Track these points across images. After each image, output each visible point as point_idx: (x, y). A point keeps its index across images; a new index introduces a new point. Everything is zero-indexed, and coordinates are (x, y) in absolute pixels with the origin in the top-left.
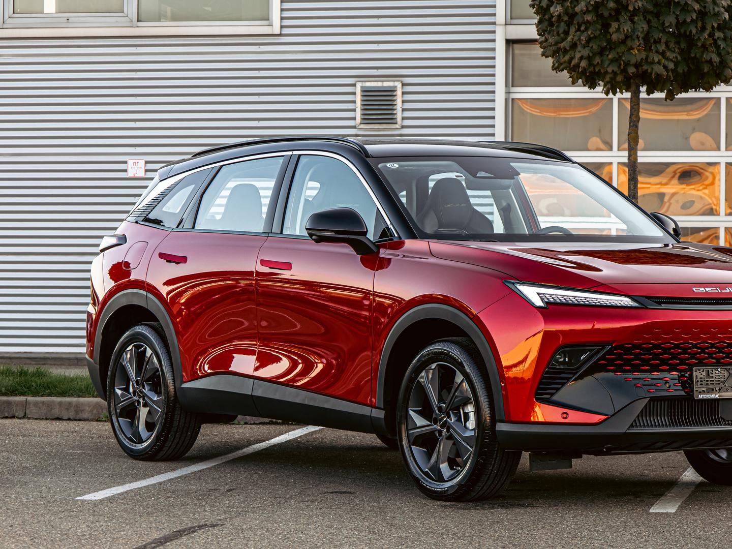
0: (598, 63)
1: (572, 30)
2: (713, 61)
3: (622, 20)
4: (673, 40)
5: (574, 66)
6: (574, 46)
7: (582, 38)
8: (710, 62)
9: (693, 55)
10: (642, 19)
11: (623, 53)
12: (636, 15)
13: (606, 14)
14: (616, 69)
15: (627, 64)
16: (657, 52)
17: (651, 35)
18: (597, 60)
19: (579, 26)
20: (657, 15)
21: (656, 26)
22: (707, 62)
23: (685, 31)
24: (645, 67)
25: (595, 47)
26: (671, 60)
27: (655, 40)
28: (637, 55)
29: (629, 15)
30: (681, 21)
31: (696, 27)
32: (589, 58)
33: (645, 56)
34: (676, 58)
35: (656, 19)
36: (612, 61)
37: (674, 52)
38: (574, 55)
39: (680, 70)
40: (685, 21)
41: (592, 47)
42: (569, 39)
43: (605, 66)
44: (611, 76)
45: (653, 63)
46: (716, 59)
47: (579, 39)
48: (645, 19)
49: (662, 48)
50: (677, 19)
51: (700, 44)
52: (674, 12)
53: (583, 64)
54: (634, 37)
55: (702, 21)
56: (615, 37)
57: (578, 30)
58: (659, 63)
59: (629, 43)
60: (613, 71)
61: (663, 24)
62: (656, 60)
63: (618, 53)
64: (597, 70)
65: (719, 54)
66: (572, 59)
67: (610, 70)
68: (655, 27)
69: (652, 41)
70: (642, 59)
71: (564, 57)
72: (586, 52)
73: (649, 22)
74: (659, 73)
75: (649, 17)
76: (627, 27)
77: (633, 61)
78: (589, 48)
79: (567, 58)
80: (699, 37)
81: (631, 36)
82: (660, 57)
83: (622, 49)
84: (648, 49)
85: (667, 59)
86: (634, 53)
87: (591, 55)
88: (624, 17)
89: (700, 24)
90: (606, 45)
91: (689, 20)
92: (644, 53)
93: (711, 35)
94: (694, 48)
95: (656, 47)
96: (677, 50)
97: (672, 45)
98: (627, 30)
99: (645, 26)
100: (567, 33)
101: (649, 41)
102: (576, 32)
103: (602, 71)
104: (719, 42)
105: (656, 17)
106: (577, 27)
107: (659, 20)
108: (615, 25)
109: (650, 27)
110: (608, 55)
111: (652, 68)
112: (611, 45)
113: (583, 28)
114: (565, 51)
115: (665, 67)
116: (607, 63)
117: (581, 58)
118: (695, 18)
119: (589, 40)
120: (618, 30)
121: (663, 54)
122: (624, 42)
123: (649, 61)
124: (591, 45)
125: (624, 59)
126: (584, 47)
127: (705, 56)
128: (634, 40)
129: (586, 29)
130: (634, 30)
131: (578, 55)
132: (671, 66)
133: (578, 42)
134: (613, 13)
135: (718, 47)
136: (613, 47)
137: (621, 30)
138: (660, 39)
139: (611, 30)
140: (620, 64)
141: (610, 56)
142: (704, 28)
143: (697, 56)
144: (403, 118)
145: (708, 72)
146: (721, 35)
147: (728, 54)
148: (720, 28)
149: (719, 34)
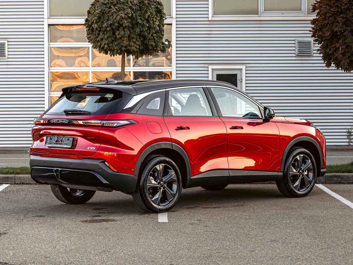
0: (111, 46)
1: (101, 33)
2: (153, 45)
3: (120, 30)
4: (138, 37)
5: (102, 47)
6: (102, 39)
7: (105, 37)
8: (152, 45)
9: (145, 43)
10: (127, 29)
11: (120, 42)
12: (125, 28)
13: (114, 28)
14: (118, 48)
15: (122, 46)
16: (133, 42)
17: (130, 35)
18: (111, 45)
19: (104, 32)
20: (133, 28)
21: (132, 32)
22: (150, 45)
23: (143, 34)
24: (128, 48)
25: (110, 40)
26: (138, 45)
27: (132, 37)
28: (125, 43)
29: (123, 28)
30: (142, 30)
31: (147, 33)
32: (108, 44)
33: (128, 43)
34: (140, 44)
35: (132, 30)
36: (116, 45)
37: (139, 42)
38: (102, 43)
39: (141, 48)
40: (143, 30)
41: (109, 40)
42: (100, 37)
43: (114, 47)
44: (116, 51)
45: (131, 46)
46: (154, 44)
47: (104, 37)
48: (128, 30)
49: (134, 40)
50: (140, 30)
51: (148, 39)
52: (139, 27)
53: (106, 46)
54: (125, 36)
55: (149, 30)
56: (118, 37)
57: (104, 33)
58: (134, 46)
59: (123, 39)
60: (117, 49)
61: (135, 31)
62: (133, 45)
63: (118, 42)
64: (111, 49)
65: (155, 42)
66: (101, 44)
67: (116, 48)
68: (132, 33)
69: (131, 38)
70: (127, 45)
72: (107, 42)
73: (130, 31)
74: (134, 50)
75: (130, 29)
76: (122, 33)
77: (124, 45)
78: (108, 40)
79: (99, 44)
80: (148, 36)
81: (124, 36)
82: (134, 44)
83: (120, 41)
84: (130, 40)
85: (136, 44)
86: (124, 42)
87: (109, 43)
88: (121, 29)
89: (148, 32)
90: (114, 39)
91: (144, 30)
92: (128, 42)
93: (152, 35)
94: (146, 40)
95: (132, 40)
96: (140, 41)
97: (138, 39)
98: (123, 34)
99: (129, 33)
100: (99, 34)
101: (130, 38)
102: (103, 34)
103: (113, 49)
104: (155, 38)
105: (132, 29)
106: (103, 32)
107: (133, 30)
108: (118, 32)
109: (130, 32)
110: (114, 43)
111: (131, 48)
112: (116, 39)
113: (105, 33)
114: (98, 41)
115: (136, 47)
116: (114, 46)
117: (105, 44)
118: (147, 29)
119: (108, 37)
120: (119, 34)
121: (135, 42)
122: (121, 38)
123: (130, 45)
124: (108, 39)
125: (121, 44)
126: (106, 40)
127: (150, 43)
128: (125, 37)
129: (107, 33)
130: (124, 34)
131: (104, 43)
132: (138, 47)
133: (104, 38)
134: (117, 28)
135: (154, 40)
136: (117, 40)
137: (120, 34)
138: (134, 37)
139: (116, 34)
140: (119, 46)
141: (115, 44)
142: (150, 33)
143: (147, 43)
144: (8, 55)
145: (151, 49)
146: (156, 35)
147: (158, 42)
148: (156, 33)
149: (155, 35)
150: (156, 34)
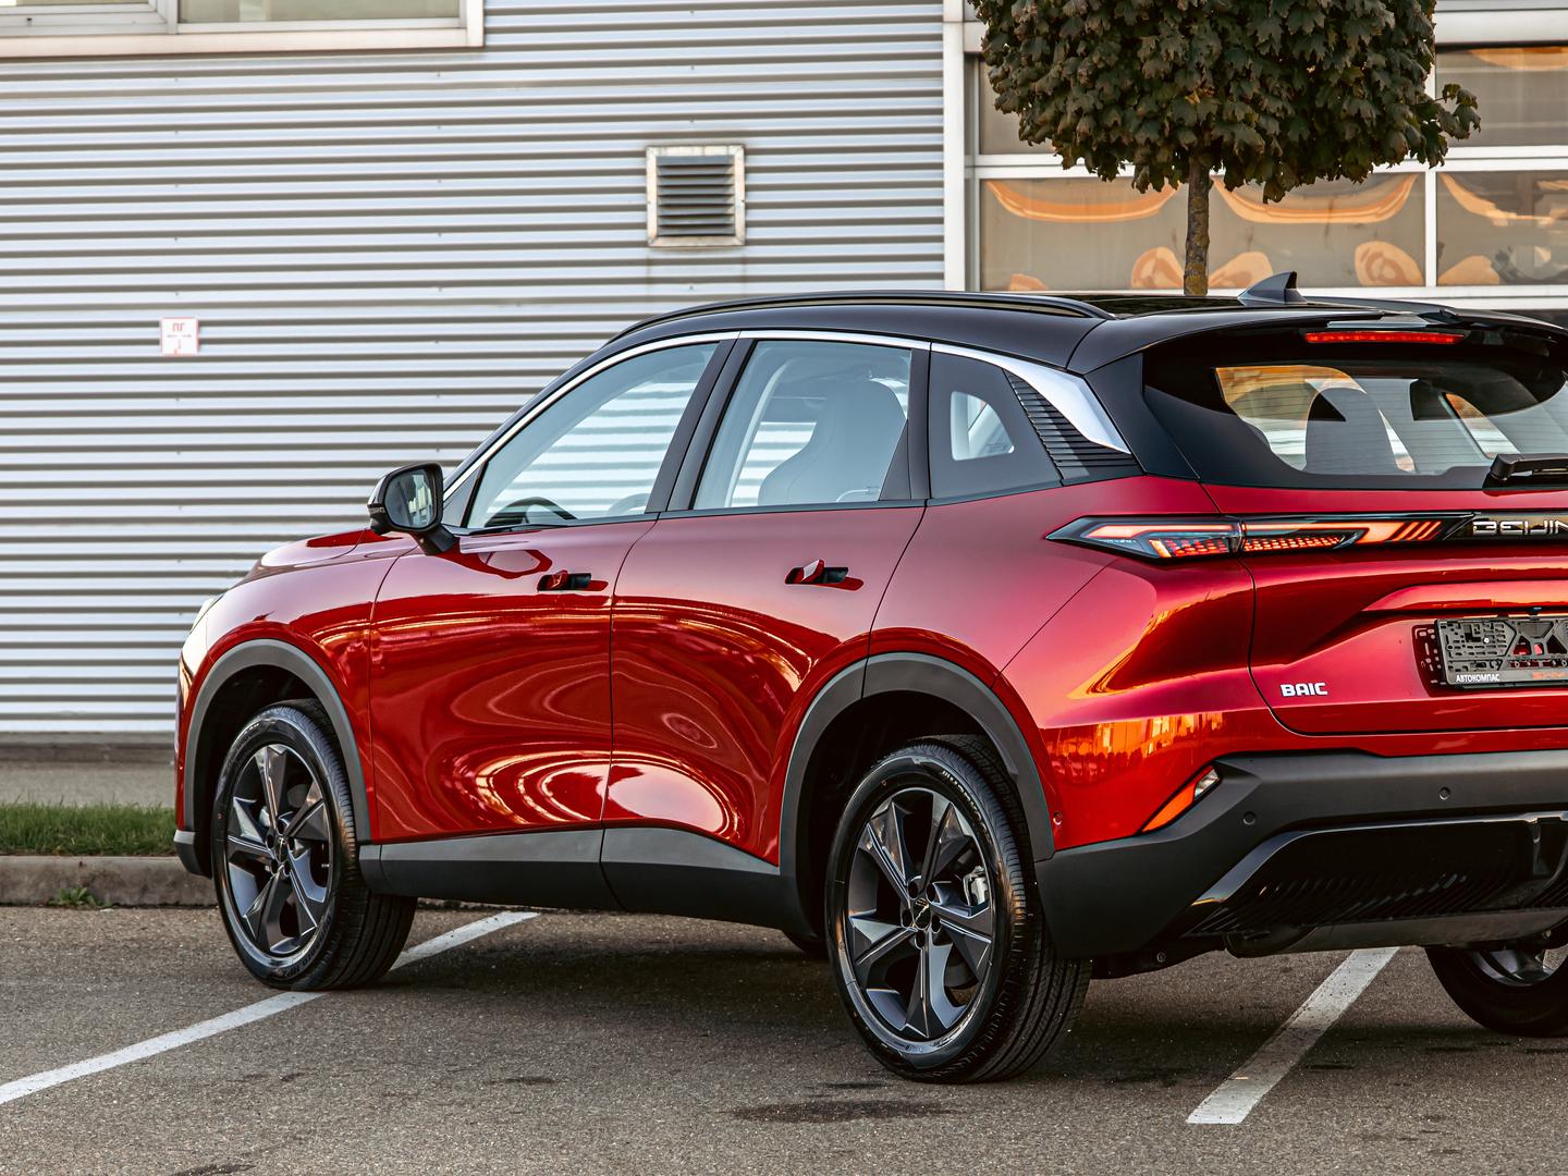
0: (1116, 123)
1: (1059, 53)
2: (1363, 116)
3: (1164, 32)
4: (1277, 72)
5: (1063, 131)
6: (1063, 87)
7: (1079, 71)
8: (1358, 118)
9: (1319, 104)
10: (1208, 26)
11: (1168, 103)
12: (1196, 21)
13: (1130, 19)
14: (1154, 137)
15: (1177, 126)
16: (1242, 98)
17: (1227, 63)
18: (1114, 117)
19: (1074, 45)
20: (1241, 20)
21: (1239, 43)
22: (1349, 118)
23: (1302, 54)
24: (1217, 132)
25: (1108, 90)
26: (1274, 115)
27: (1236, 74)
28: (1198, 105)
29: (1179, 20)
30: (1292, 31)
31: (1326, 44)
32: (1096, 114)
33: (1216, 107)
34: (1285, 110)
35: (1238, 28)
36: (1145, 119)
37: (1279, 97)
38: (1065, 107)
39: (1293, 136)
40: (1300, 32)
41: (1102, 89)
42: (1053, 72)
43: (1131, 131)
44: (1147, 150)
45: (1233, 122)
46: (1369, 111)
47: (1075, 73)
48: (1215, 29)
49: (1253, 89)
50: (1284, 27)
51: (1334, 80)
52: (1276, 13)
53: (1083, 126)
54: (1192, 67)
55: (1339, 32)
56: (1149, 69)
57: (1072, 53)
58: (1247, 121)
59: (1180, 80)
60: (1148, 141)
61: (1254, 38)
62: (1240, 116)
63: (1157, 102)
64: (1113, 139)
65: (1377, 102)
66: (1059, 115)
67: (1141, 138)
68: (1237, 46)
69: (1231, 75)
70: (1209, 115)
71: (1043, 110)
72: (1088, 102)
73: (1223, 35)
74: (1247, 142)
75: (1224, 23)
76: (1175, 47)
77: (1190, 119)
78: (1096, 92)
79: (1049, 113)
80: (1332, 66)
81: (1185, 66)
82: (1249, 109)
83: (1166, 93)
84: (1222, 91)
85: (1265, 113)
86: (1192, 102)
87: (1099, 106)
88: (1169, 25)
89: (1333, 38)
90: (1133, 86)
91: (1309, 30)
92: (1213, 101)
93: (1358, 61)
94: (1322, 88)
95: (1239, 87)
96: (1284, 94)
97: (1274, 83)
98: (1176, 54)
99: (1216, 45)
100: (1047, 60)
101: (1224, 74)
102: (1068, 56)
103: (1125, 140)
104: (1377, 76)
105: (1239, 24)
106: (1068, 47)
107: (1244, 29)
108: (1148, 43)
109: (1225, 45)
110: (1135, 108)
111: (1233, 134)
112: (1143, 87)
113: (1081, 50)
114: (1046, 99)
115: (1261, 131)
116: (1135, 123)
117: (1079, 113)
118: (1321, 24)
119: (1094, 76)
120: (1155, 54)
121: (1255, 103)
122: (1169, 78)
123: (1225, 118)
124: (1099, 85)
125: (1169, 114)
126: (1085, 90)
127: (1345, 106)
128: (1191, 73)
129: (1088, 52)
130: (1190, 53)
131: (1072, 108)
132: (1274, 128)
133: (1072, 80)
134: (1146, 17)
135: (1374, 87)
136: (1147, 89)
137: (1163, 52)
138: (1248, 72)
139: (1142, 54)
140: (1163, 126)
141: (1141, 110)
142: (1342, 46)
143: (1330, 106)
144: (748, 224)
145: (1354, 140)
146: (1381, 60)
147: (1397, 100)
148: (1377, 45)
149: (1374, 59)
150: (1386, 55)
